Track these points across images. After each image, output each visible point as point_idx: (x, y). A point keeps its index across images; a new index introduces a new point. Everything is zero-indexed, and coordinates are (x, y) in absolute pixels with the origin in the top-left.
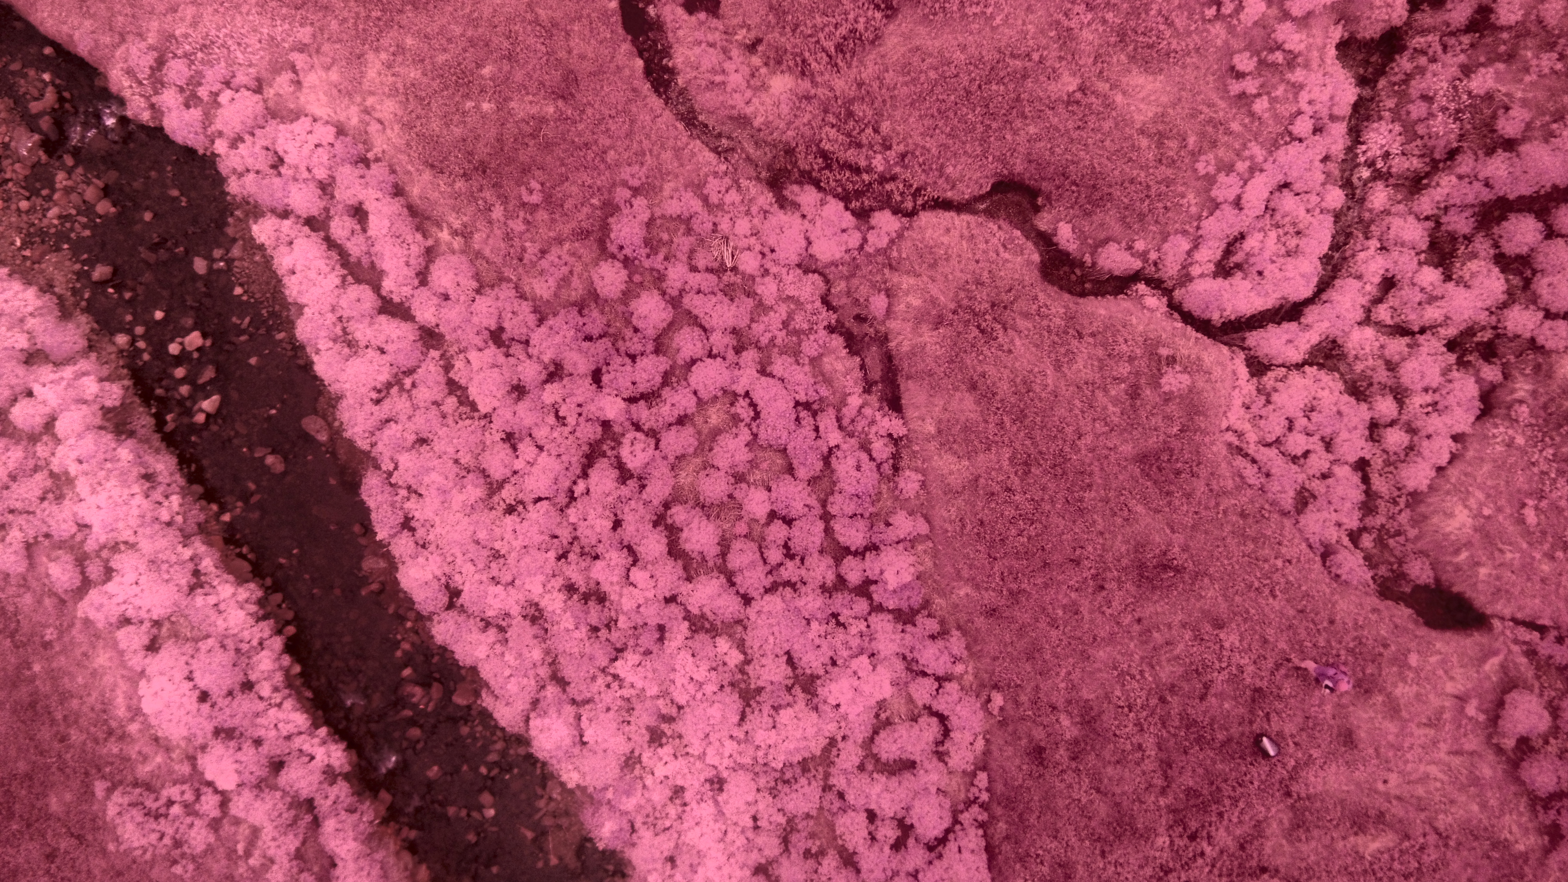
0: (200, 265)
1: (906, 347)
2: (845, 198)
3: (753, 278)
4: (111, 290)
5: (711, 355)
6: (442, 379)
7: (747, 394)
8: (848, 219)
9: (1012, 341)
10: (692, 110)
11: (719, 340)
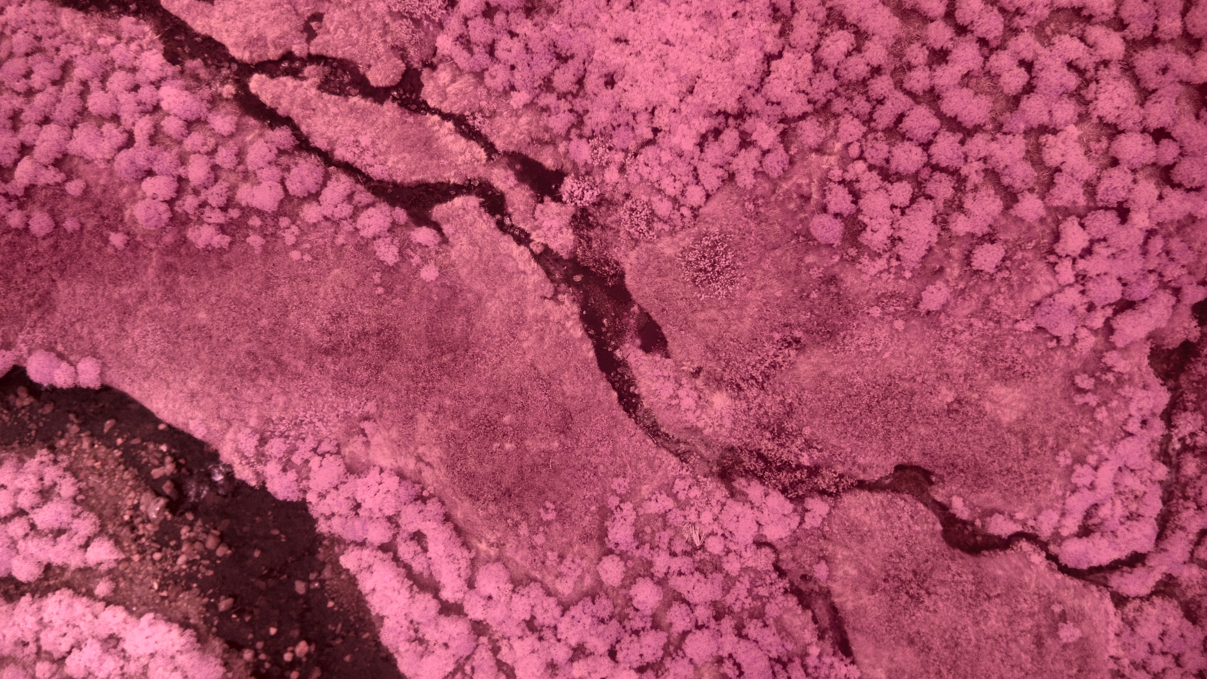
0: (300, 587)
1: (849, 606)
2: (784, 491)
3: (720, 557)
4: (234, 616)
5: (699, 627)
6: (493, 663)
7: (730, 656)
8: (789, 507)
9: (935, 603)
10: (655, 423)
11: (703, 613)
